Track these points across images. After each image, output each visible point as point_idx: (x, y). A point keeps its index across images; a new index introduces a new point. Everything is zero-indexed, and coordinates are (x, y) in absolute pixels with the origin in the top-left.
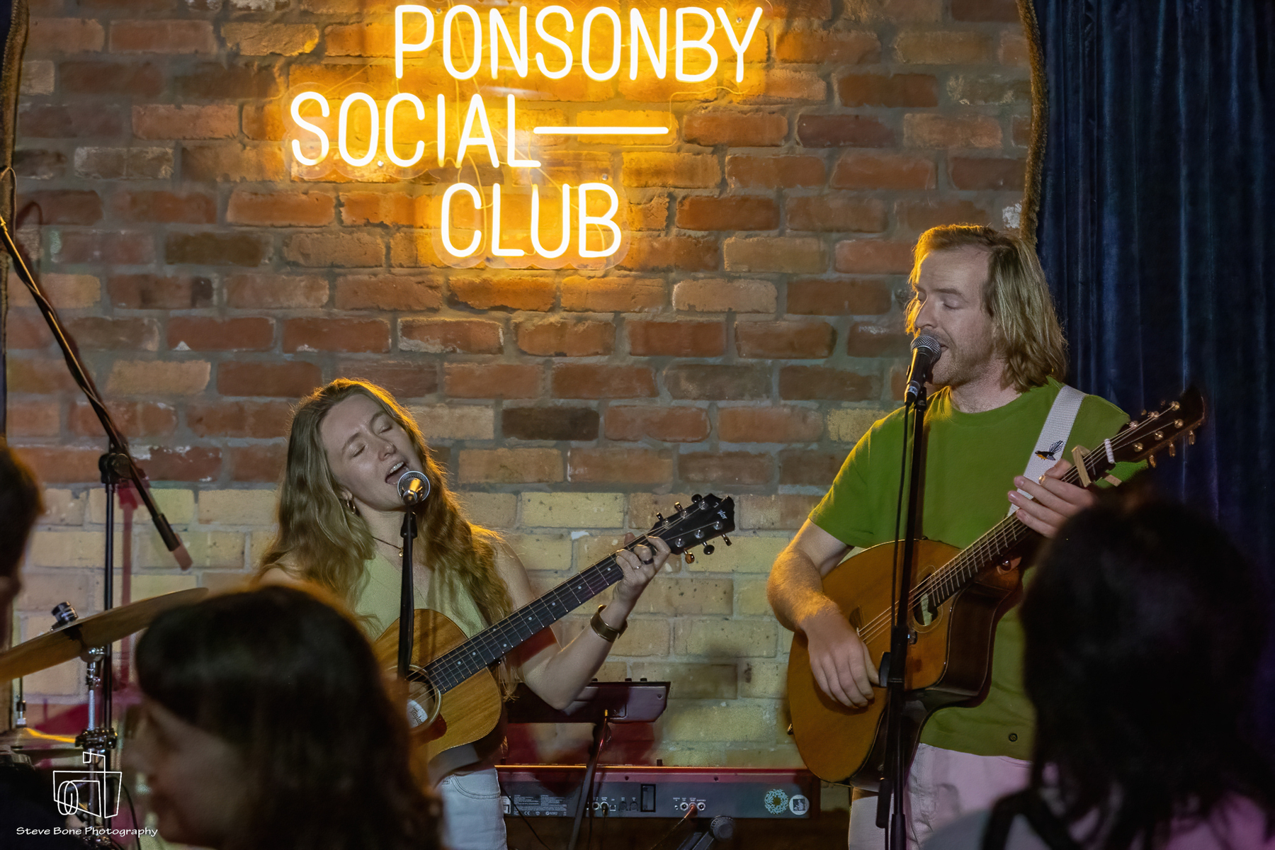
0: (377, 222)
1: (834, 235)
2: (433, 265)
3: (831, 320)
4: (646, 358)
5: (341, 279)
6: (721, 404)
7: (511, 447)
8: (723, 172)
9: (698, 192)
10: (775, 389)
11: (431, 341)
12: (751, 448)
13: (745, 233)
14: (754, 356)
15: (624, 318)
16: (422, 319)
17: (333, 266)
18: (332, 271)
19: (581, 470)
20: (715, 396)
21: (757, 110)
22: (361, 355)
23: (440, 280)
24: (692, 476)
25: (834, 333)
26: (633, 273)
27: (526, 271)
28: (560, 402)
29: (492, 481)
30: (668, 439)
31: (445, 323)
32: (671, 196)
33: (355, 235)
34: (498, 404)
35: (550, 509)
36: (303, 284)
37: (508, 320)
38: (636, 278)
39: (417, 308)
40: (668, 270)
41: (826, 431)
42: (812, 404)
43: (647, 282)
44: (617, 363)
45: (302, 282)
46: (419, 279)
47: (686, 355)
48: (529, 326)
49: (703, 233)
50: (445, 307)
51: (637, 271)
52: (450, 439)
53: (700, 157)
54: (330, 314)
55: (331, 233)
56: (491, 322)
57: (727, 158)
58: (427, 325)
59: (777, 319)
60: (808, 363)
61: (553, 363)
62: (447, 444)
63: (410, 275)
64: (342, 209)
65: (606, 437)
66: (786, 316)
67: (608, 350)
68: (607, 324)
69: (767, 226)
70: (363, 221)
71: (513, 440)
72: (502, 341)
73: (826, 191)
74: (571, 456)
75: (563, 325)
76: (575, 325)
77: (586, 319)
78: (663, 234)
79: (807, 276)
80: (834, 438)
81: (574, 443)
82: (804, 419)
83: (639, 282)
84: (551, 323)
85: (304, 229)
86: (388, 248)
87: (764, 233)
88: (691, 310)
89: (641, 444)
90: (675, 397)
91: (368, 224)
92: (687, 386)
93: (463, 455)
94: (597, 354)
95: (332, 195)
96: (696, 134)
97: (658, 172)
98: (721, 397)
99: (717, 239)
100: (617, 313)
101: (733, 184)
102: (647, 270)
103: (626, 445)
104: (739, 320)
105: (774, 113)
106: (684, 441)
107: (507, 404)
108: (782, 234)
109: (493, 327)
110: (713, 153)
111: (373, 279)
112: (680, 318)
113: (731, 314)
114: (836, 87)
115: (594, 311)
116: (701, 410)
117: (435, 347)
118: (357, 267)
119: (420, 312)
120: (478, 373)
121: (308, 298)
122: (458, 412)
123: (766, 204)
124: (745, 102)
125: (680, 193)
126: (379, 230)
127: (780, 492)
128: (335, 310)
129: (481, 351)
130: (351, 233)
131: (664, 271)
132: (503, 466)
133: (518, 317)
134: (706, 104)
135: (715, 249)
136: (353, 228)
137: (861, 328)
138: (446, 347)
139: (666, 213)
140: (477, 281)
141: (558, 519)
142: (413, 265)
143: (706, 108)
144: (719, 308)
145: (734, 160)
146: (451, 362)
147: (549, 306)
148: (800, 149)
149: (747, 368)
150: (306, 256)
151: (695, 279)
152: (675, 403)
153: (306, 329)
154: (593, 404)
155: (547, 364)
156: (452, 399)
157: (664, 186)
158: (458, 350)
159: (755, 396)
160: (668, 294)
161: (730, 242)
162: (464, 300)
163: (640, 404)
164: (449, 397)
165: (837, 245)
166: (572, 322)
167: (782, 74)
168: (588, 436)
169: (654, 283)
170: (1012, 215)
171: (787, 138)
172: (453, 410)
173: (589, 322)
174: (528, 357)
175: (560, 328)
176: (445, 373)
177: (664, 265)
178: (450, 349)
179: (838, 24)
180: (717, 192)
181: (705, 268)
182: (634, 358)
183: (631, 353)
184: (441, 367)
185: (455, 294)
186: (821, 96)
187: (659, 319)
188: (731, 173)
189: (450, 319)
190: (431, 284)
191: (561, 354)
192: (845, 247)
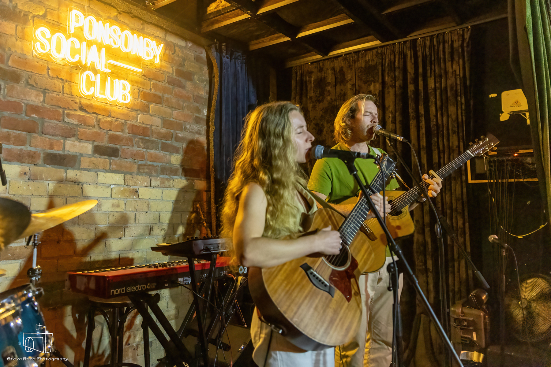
0: (60, 78)
1: (173, 109)
2: (77, 96)
4: (132, 135)
5: (47, 94)
6: (148, 150)
7: (96, 157)
9: (145, 90)
10: (160, 148)
11: (75, 120)
12: (155, 164)
13: (155, 104)
14: (156, 138)
15: (127, 122)
16: (72, 112)
17: (45, 89)
18: (45, 91)
19: (114, 166)
20: (147, 148)
21: (159, 72)
22: (53, 121)
23: (78, 101)
24: (141, 170)
25: (172, 135)
26: (129, 110)
27: (102, 103)
28: (110, 145)
29: (90, 168)
30: (136, 159)
31: (79, 115)
32: (139, 90)
33: (53, 80)
34: (93, 143)
35: (106, 178)
36: (34, 93)
37: (97, 117)
39: (71, 109)
40: (137, 111)
41: (170, 161)
42: (168, 153)
43: (133, 113)
44: (124, 135)
45: (34, 92)
46: (72, 99)
47: (141, 136)
48: (103, 120)
49: (146, 102)
50: (78, 110)
51: (131, 109)
52: (79, 153)
53: (145, 80)
54: (43, 105)
55: (45, 78)
56: (92, 117)
57: (152, 83)
58: (74, 115)
59: (161, 129)
60: (167, 142)
61: (108, 133)
62: (78, 154)
63: (69, 97)
64: (49, 71)
65: (121, 157)
66: (164, 129)
67: (123, 131)
68: (123, 123)
69: (160, 103)
70: (56, 76)
71: (97, 155)
72: (95, 123)
73: (172, 97)
74: (112, 162)
77: (118, 121)
78: (137, 100)
79: (167, 119)
80: (172, 163)
81: (113, 158)
82: (166, 156)
83: (131, 112)
84: (109, 121)
85: (36, 74)
86: (63, 87)
87: (159, 105)
88: (143, 123)
89: (129, 160)
90: (138, 147)
91: (57, 77)
92: (141, 144)
93: (82, 158)
94: (120, 132)
95: (46, 65)
96: (145, 74)
97: (137, 82)
99: (149, 104)
100: (125, 121)
101: (153, 90)
102: (133, 110)
103: (126, 160)
104: (153, 127)
105: (162, 73)
106: (140, 160)
107: (96, 144)
108: (163, 106)
109: (92, 119)
110: (149, 80)
111: (58, 96)
112: (140, 125)
113: (151, 125)
114: (174, 71)
115: (120, 119)
116: (144, 152)
117: (76, 122)
118: (53, 91)
119: (72, 110)
120: (88, 133)
121: (36, 98)
122: (82, 144)
123: (160, 97)
124: (156, 69)
125: (141, 89)
126: (60, 80)
127: (160, 176)
128: (45, 104)
129: (89, 126)
130: (52, 79)
131: (136, 111)
132: (93, 163)
133: (100, 117)
134: (148, 67)
135: (148, 107)
136: (52, 78)
137: (178, 134)
139: (138, 94)
140: (89, 103)
141: (108, 181)
142: (70, 94)
144: (149, 123)
146: (80, 128)
147: (108, 115)
148: (167, 85)
149: (154, 141)
150: (36, 84)
151: (144, 114)
152: (138, 149)
153: (35, 109)
154: (118, 147)
155: (107, 133)
156: (80, 140)
157: (137, 86)
158: (83, 124)
159: (156, 149)
160: (137, 117)
161: (152, 106)
162: (84, 109)
163: (130, 148)
164: (79, 139)
165: (174, 112)
166: (114, 121)
167: (164, 64)
168: (116, 156)
169: (134, 114)
170: (205, 112)
171: (164, 81)
172: (80, 144)
173: (118, 122)
174: (101, 130)
175: (111, 122)
176: (78, 131)
177: (137, 109)
178: (80, 124)
179: (175, 55)
180: (149, 91)
181: (146, 112)
182: (129, 134)
183: (128, 133)
184: (77, 129)
185: (82, 106)
186: (171, 72)
187: (135, 124)
188: (152, 87)
189: (80, 114)
190: (75, 101)
191: (111, 130)
192: (175, 112)
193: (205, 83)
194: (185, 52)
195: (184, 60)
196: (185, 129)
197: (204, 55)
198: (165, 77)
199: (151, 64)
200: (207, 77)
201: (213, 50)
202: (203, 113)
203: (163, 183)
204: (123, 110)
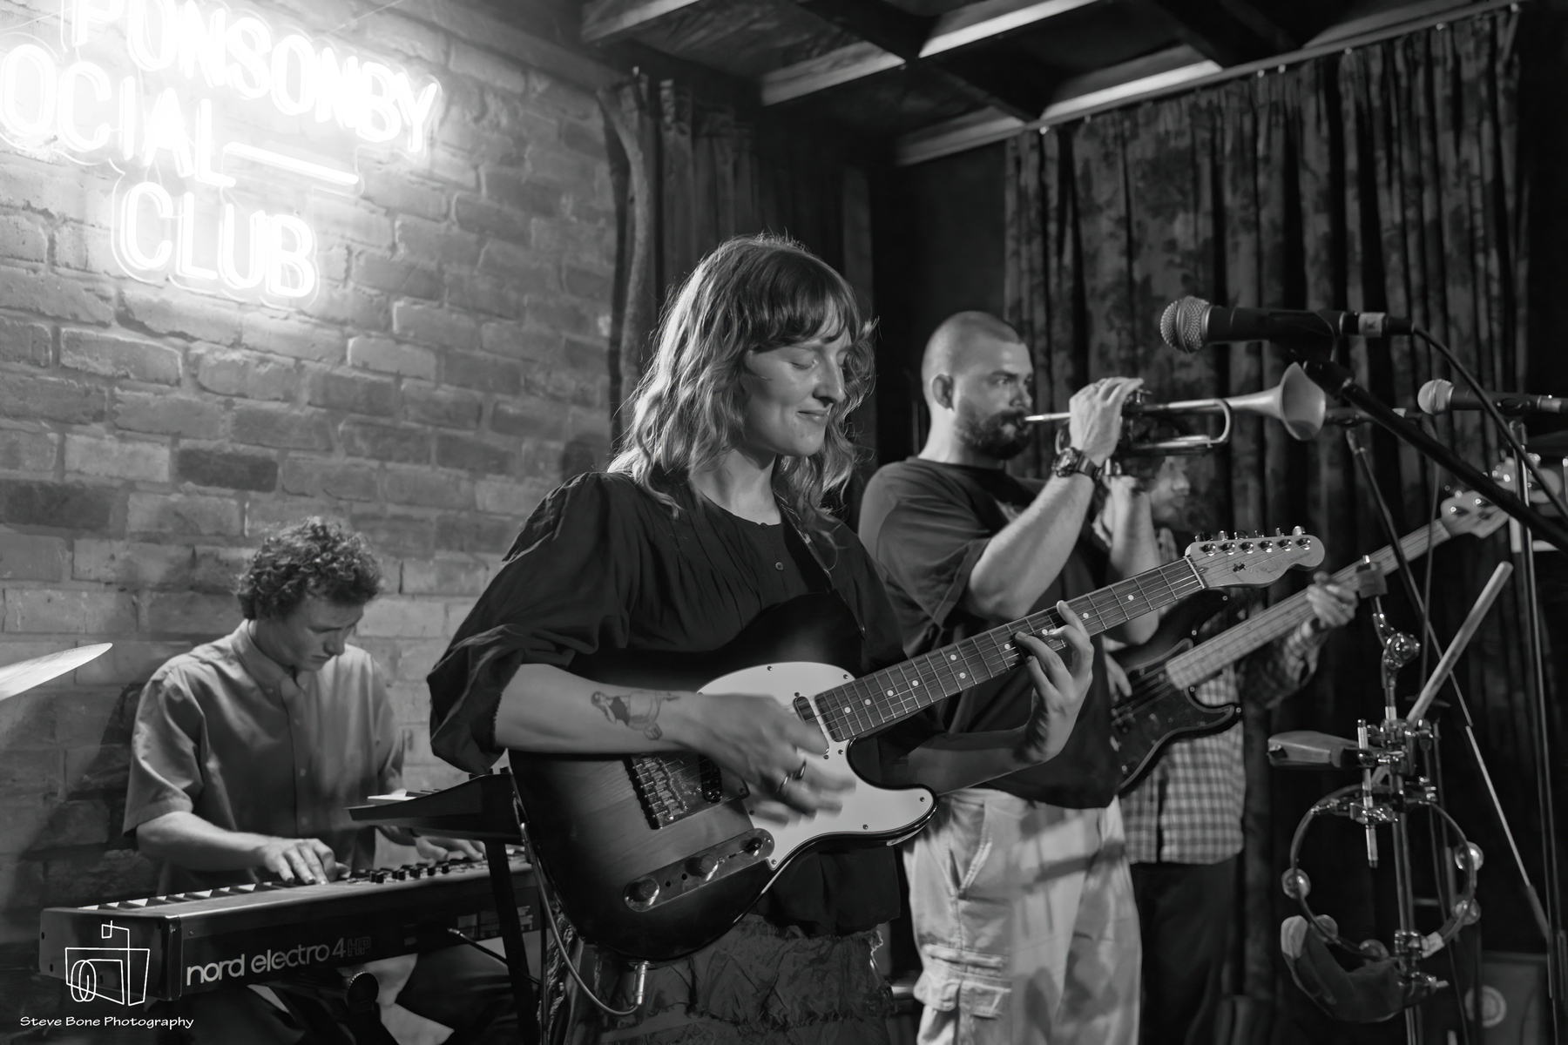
0: (40, 208)
1: (482, 317)
2: (105, 272)
3: (478, 394)
4: (324, 411)
6: (390, 465)
7: (188, 494)
8: (394, 236)
9: (372, 250)
10: (434, 457)
11: (101, 360)
12: (415, 512)
13: (412, 299)
14: (418, 421)
15: (304, 366)
16: (91, 333)
19: (258, 524)
20: (385, 457)
21: (423, 183)
22: (13, 365)
23: (111, 291)
25: (480, 408)
26: (313, 320)
27: (208, 299)
28: (241, 447)
29: (164, 531)
30: (344, 496)
31: (117, 342)
32: (350, 252)
33: (12, 217)
34: (175, 443)
35: (228, 565)
37: (186, 351)
38: (316, 325)
39: (85, 319)
40: (344, 323)
41: (475, 501)
42: (464, 474)
43: (326, 332)
44: (296, 412)
46: (88, 285)
47: (361, 412)
48: (210, 360)
49: (378, 292)
50: (115, 323)
51: (318, 318)
52: (119, 478)
53: (374, 216)
56: (170, 349)
58: (97, 341)
59: (436, 388)
60: (461, 433)
61: (234, 404)
62: (116, 483)
63: (77, 279)
65: (284, 490)
66: (445, 386)
67: (289, 398)
68: (288, 370)
69: (430, 296)
70: (23, 204)
71: (190, 485)
72: (181, 371)
73: (476, 273)
74: (250, 508)
75: (246, 363)
76: (257, 366)
77: (268, 361)
78: (341, 286)
79: (459, 350)
80: (481, 508)
81: (253, 494)
82: (459, 485)
83: (319, 331)
84: (233, 362)
86: (52, 242)
87: (428, 303)
88: (365, 367)
90: (350, 454)
91: (28, 207)
92: (359, 443)
93: (133, 499)
94: (277, 399)
96: (372, 192)
97: (338, 222)
98: (389, 458)
99: (388, 300)
100: (298, 359)
101: (402, 250)
102: (327, 321)
103: (304, 500)
104: (406, 383)
105: (434, 189)
106: (358, 500)
107: (185, 443)
108: (441, 306)
109: (169, 358)
110: (386, 214)
111: (32, 276)
112: (355, 373)
113: (399, 377)
114: (483, 179)
115: (276, 353)
116: (372, 469)
117: (106, 369)
118: (12, 256)
119: (88, 324)
120: (153, 405)
122: (129, 447)
123: (430, 276)
124: (411, 173)
125: (357, 248)
126: (42, 218)
127: (436, 557)
129: (157, 381)
130: (6, 214)
131: (340, 324)
132: (177, 514)
133: (198, 349)
134: (379, 166)
135: (385, 310)
136: (9, 208)
137: (502, 407)
138: (119, 369)
139: (344, 265)
140: (156, 300)
142: (82, 268)
143: (380, 169)
144: (388, 369)
145: (403, 226)
146: (123, 388)
147: (231, 341)
148: (456, 229)
149: (412, 431)
151: (369, 337)
152: (349, 460)
154: (273, 453)
155: (229, 405)
156: (123, 432)
157: (343, 237)
158: (132, 376)
159: (418, 461)
160: (344, 348)
161: (397, 305)
162: (138, 318)
163: (318, 459)
164: (120, 428)
165: (484, 327)
166: (256, 362)
167: (442, 154)
168: (268, 488)
169: (330, 335)
170: (604, 324)
171: (446, 216)
172: (123, 445)
173: (271, 365)
174: (207, 394)
175: (242, 368)
176: (114, 399)
177: (341, 316)
178: (122, 372)
179: (485, 122)
180: (388, 254)
181: (376, 327)
182: (312, 409)
183: (309, 404)
184: (112, 393)
185: (128, 310)
186: (471, 183)
187: (338, 372)
188: (401, 239)
189: (121, 338)
190: (101, 293)
191: (243, 395)
192: (490, 330)
193: (602, 223)
194: (521, 114)
195: (521, 142)
196: (530, 388)
197: (596, 124)
198: (449, 204)
199: (395, 157)
200: (608, 202)
201: (629, 103)
202: (597, 330)
203: (447, 578)
204: (290, 322)
